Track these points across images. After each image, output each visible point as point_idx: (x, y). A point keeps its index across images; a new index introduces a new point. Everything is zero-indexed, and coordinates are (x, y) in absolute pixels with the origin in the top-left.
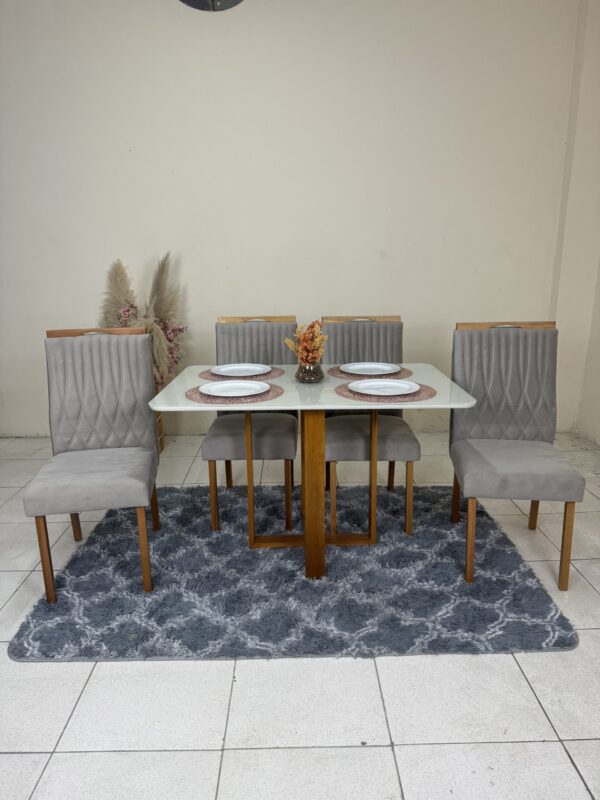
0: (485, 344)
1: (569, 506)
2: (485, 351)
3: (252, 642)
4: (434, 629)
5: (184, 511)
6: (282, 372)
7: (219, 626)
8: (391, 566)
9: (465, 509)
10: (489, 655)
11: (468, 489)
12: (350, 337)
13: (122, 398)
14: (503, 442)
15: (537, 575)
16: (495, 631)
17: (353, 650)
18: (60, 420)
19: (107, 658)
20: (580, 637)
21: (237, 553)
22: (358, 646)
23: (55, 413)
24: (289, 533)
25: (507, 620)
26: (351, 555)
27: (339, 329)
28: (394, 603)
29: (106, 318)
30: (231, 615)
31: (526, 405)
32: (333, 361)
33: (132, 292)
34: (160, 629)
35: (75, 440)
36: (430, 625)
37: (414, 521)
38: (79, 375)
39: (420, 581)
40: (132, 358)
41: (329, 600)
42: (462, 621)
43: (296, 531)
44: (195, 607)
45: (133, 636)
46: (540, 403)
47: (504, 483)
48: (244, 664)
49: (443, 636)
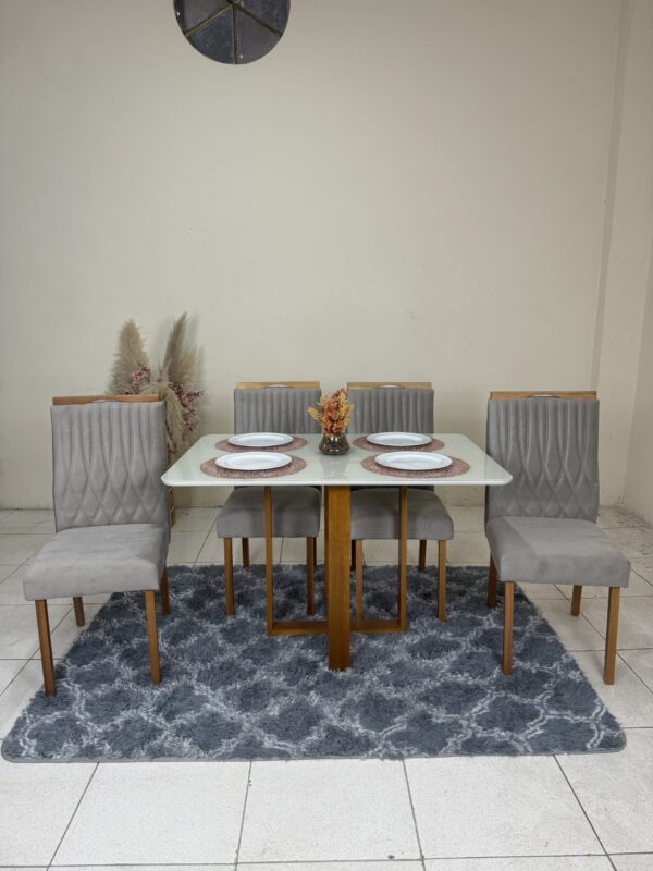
0: (521, 414)
1: (614, 592)
2: (521, 423)
3: (269, 742)
4: (469, 727)
5: (196, 593)
6: (305, 443)
7: (234, 723)
8: (422, 656)
9: (502, 593)
10: (529, 758)
11: (505, 573)
12: (378, 405)
13: (132, 470)
14: (543, 520)
15: (581, 668)
16: (535, 729)
17: (380, 751)
18: (64, 494)
19: (111, 759)
20: (628, 737)
21: (253, 641)
22: (385, 746)
23: (60, 485)
24: (311, 618)
25: (548, 717)
26: (378, 644)
27: (366, 396)
28: (425, 698)
29: (116, 382)
30: (246, 711)
31: (566, 481)
32: (359, 430)
33: (145, 353)
34: (169, 726)
35: (80, 516)
36: (464, 723)
37: (448, 606)
38: (87, 446)
39: (453, 673)
40: (144, 427)
41: (354, 694)
42: (499, 719)
43: (318, 617)
44: (208, 702)
45: (139, 734)
46: (582, 478)
47: (544, 565)
48: (260, 765)
49: (479, 735)
